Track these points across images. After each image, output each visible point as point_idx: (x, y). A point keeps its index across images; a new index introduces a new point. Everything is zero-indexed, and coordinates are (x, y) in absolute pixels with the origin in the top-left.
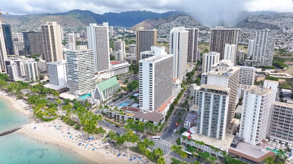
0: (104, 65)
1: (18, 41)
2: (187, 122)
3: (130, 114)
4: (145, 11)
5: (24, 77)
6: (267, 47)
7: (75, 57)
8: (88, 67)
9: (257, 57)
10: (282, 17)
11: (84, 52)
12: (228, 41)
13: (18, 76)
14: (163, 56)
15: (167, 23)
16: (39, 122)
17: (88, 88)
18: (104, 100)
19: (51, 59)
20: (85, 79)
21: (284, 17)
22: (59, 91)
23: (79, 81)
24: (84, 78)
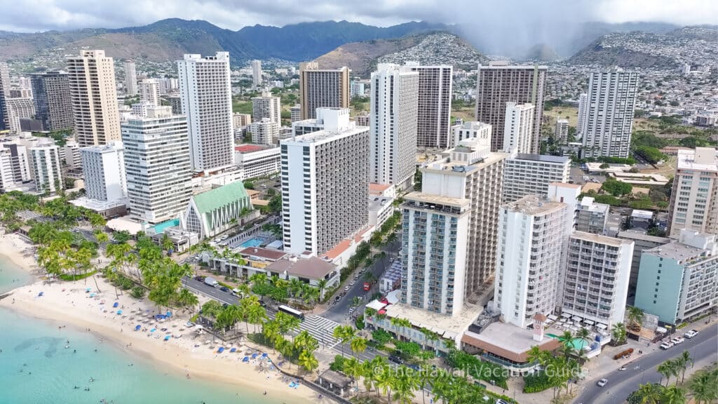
0: (221, 154)
1: (20, 96)
2: (386, 280)
3: (260, 265)
4: (344, 22)
5: (29, 182)
6: (617, 111)
7: (142, 133)
8: (174, 157)
9: (593, 134)
10: (687, 36)
11: (163, 121)
12: (520, 96)
13: (12, 179)
14: (344, 129)
15: (399, 52)
16: (53, 282)
17: (175, 208)
18: (208, 233)
19: (90, 140)
20: (166, 185)
21: (691, 37)
22: (108, 214)
23: (151, 189)
24: (165, 183)
